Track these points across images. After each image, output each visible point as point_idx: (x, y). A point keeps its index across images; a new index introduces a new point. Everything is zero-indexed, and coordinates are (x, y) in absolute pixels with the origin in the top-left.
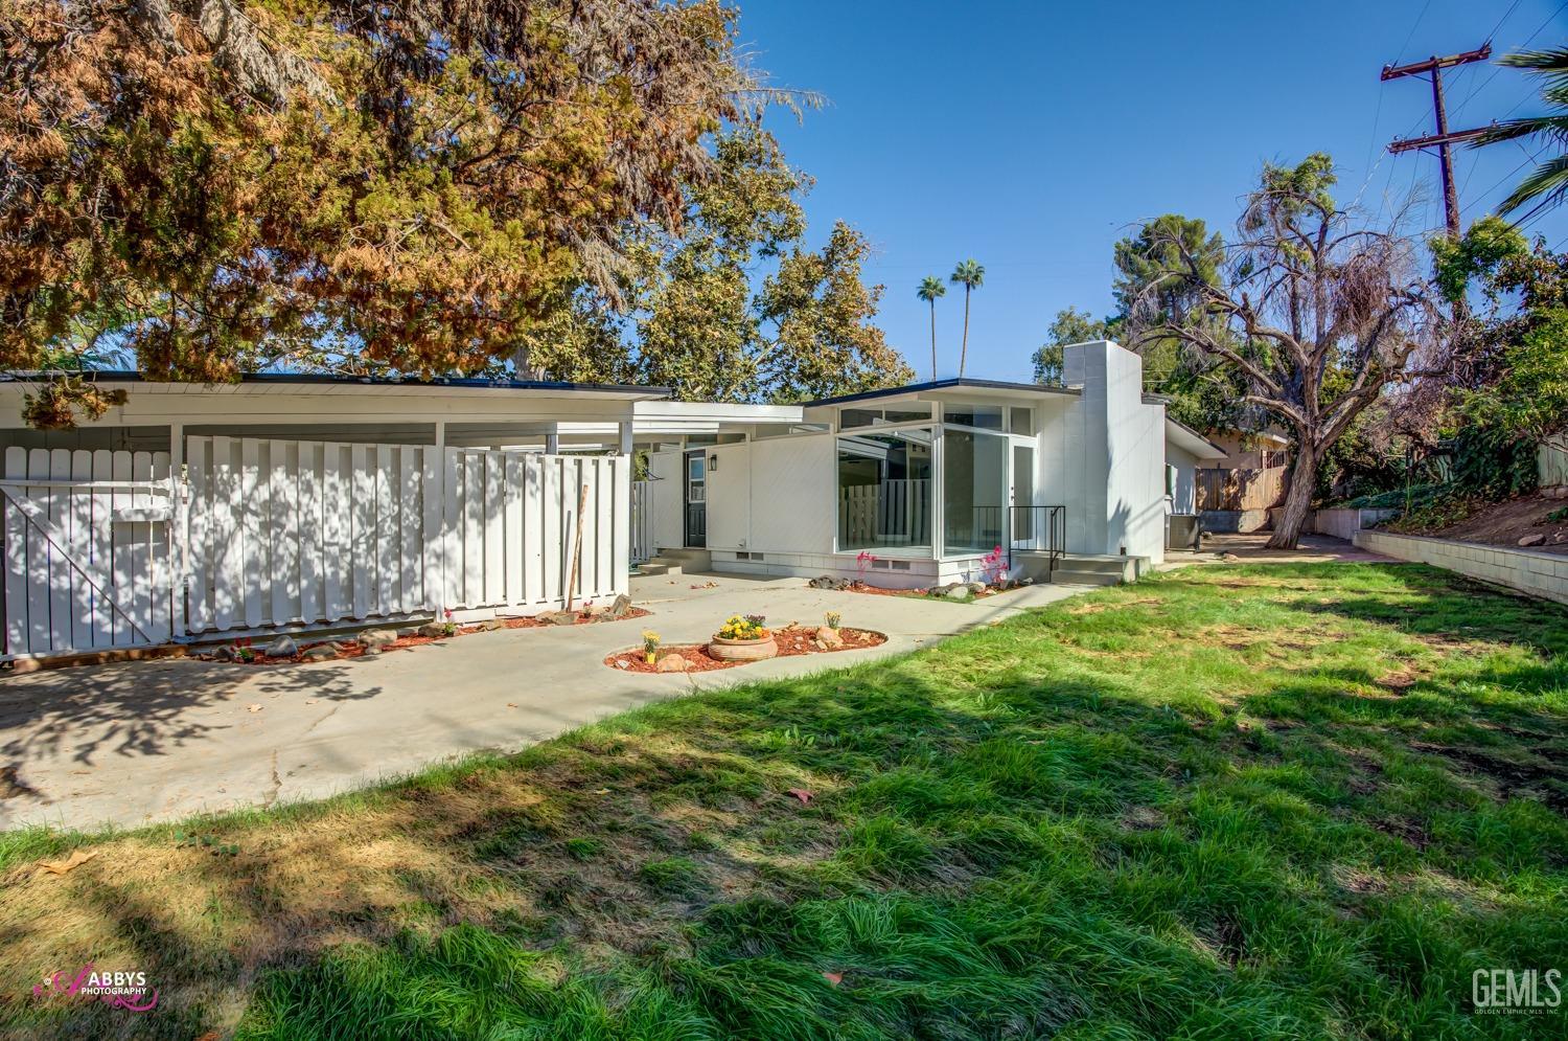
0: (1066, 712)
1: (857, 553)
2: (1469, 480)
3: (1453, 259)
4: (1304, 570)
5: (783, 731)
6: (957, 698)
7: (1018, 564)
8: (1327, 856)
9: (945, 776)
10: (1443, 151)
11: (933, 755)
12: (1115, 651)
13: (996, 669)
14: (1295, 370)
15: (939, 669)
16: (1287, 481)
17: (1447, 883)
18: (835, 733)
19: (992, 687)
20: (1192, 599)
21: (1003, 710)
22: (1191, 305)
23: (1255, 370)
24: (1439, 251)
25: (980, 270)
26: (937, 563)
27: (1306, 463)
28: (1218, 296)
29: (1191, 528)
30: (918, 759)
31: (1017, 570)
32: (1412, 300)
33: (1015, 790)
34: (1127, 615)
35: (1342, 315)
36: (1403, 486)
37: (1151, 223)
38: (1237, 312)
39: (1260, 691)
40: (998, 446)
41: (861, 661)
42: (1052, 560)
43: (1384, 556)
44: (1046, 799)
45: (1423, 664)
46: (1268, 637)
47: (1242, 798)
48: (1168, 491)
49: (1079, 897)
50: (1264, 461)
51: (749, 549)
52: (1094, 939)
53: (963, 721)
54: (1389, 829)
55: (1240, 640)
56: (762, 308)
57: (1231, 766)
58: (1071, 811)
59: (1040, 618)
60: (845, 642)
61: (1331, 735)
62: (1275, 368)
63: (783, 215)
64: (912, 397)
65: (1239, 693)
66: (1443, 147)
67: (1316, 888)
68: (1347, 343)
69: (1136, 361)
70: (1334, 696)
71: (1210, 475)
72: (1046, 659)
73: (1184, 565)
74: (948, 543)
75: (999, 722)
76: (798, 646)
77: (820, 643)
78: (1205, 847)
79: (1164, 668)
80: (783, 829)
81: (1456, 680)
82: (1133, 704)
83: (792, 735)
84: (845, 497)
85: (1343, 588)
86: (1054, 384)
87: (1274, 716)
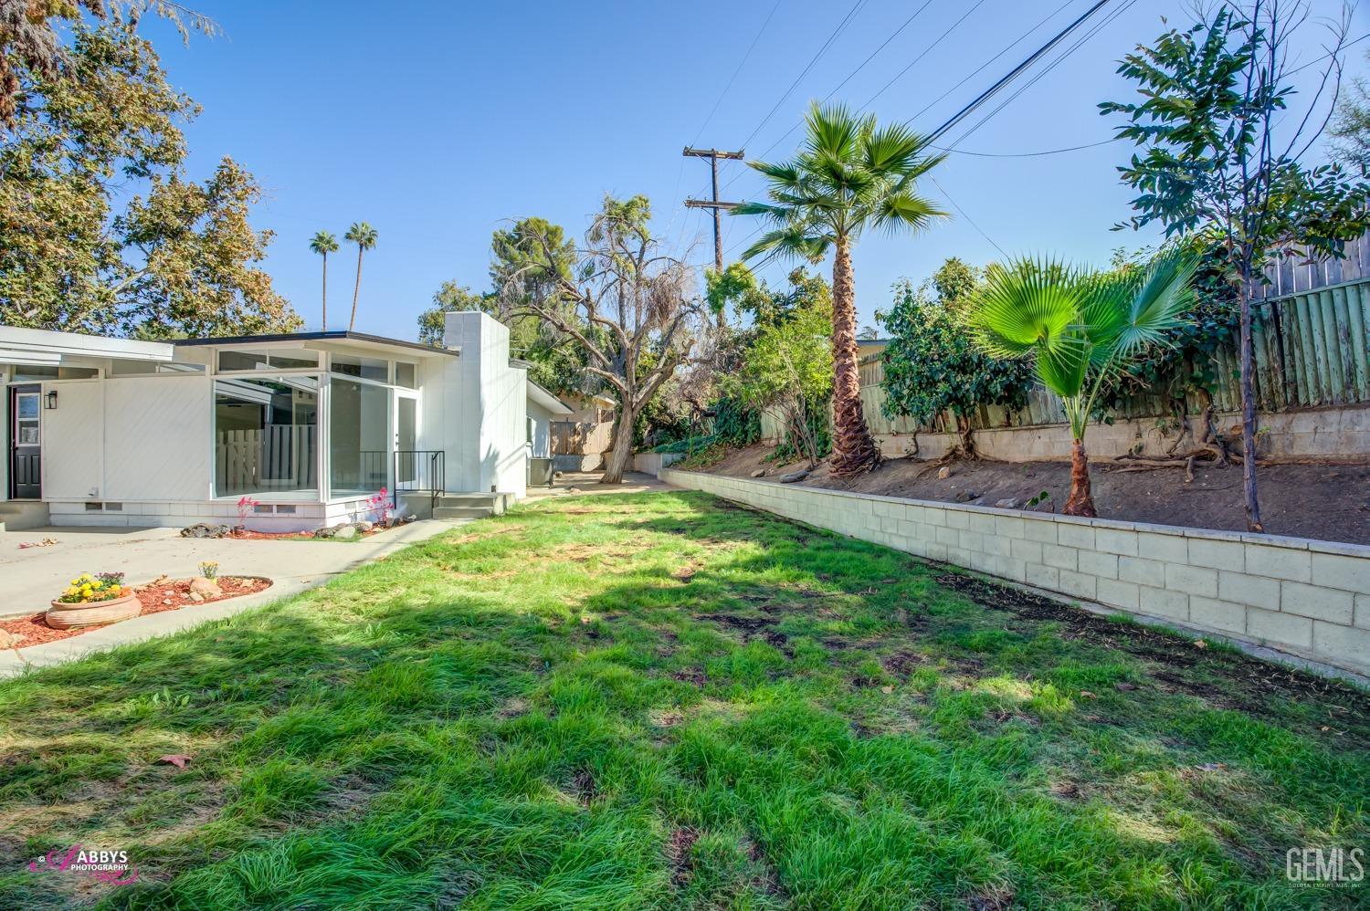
0: (447, 630)
1: (238, 498)
2: (725, 434)
3: (718, 285)
4: (626, 498)
5: (150, 696)
6: (346, 632)
7: (402, 503)
8: (645, 706)
9: (336, 708)
10: (715, 214)
11: (323, 690)
12: (487, 573)
13: (383, 600)
14: (620, 351)
15: (328, 606)
16: (615, 433)
17: (717, 706)
18: (214, 687)
19: (379, 617)
20: (547, 525)
21: (392, 637)
22: (549, 292)
23: (593, 348)
24: (710, 279)
25: (373, 233)
26: (323, 505)
27: (627, 420)
28: (569, 288)
29: (547, 469)
30: (308, 697)
31: (402, 509)
32: (695, 309)
33: (405, 706)
34: (497, 542)
35: (652, 315)
36: (688, 437)
37: (523, 222)
38: (582, 302)
39: (597, 591)
40: (384, 396)
41: (242, 608)
42: (433, 499)
43: (677, 486)
44: (433, 710)
45: (700, 560)
46: (602, 550)
47: (586, 676)
48: (529, 439)
49: (466, 787)
50: (600, 416)
51: (101, 498)
52: (481, 818)
53: (353, 653)
54: (683, 677)
55: (583, 555)
56: (126, 231)
57: (579, 653)
58: (454, 715)
59: (424, 550)
60: (225, 591)
61: (644, 618)
62: (607, 348)
63: (159, 136)
64: (300, 344)
65: (582, 596)
66: (716, 209)
67: (640, 731)
68: (655, 335)
69: (504, 332)
70: (646, 590)
71: (562, 428)
72: (429, 586)
73: (540, 498)
74: (335, 485)
75: (386, 649)
76: (168, 602)
77: (194, 595)
78: (562, 721)
79: (527, 582)
80: (156, 802)
81: (718, 568)
82: (502, 616)
83: (162, 699)
84: (223, 441)
85: (650, 512)
86: (437, 344)
87: (607, 610)
